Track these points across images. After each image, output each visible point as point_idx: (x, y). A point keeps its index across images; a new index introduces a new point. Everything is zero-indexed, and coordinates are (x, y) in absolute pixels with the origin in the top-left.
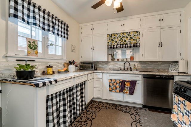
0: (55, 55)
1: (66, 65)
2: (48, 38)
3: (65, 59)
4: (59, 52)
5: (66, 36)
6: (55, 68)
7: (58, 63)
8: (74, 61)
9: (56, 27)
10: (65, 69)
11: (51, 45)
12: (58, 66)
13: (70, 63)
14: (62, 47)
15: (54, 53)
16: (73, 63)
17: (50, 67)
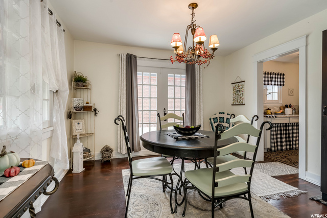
0: (272, 100)
1: (282, 108)
2: (267, 89)
3: (281, 103)
4: (276, 98)
5: (282, 83)
6: (272, 111)
7: (275, 106)
8: (290, 104)
9: (274, 79)
10: (281, 111)
11: (270, 93)
12: (274, 109)
13: (287, 106)
14: (278, 93)
15: (271, 99)
16: (290, 106)
17: (269, 109)
